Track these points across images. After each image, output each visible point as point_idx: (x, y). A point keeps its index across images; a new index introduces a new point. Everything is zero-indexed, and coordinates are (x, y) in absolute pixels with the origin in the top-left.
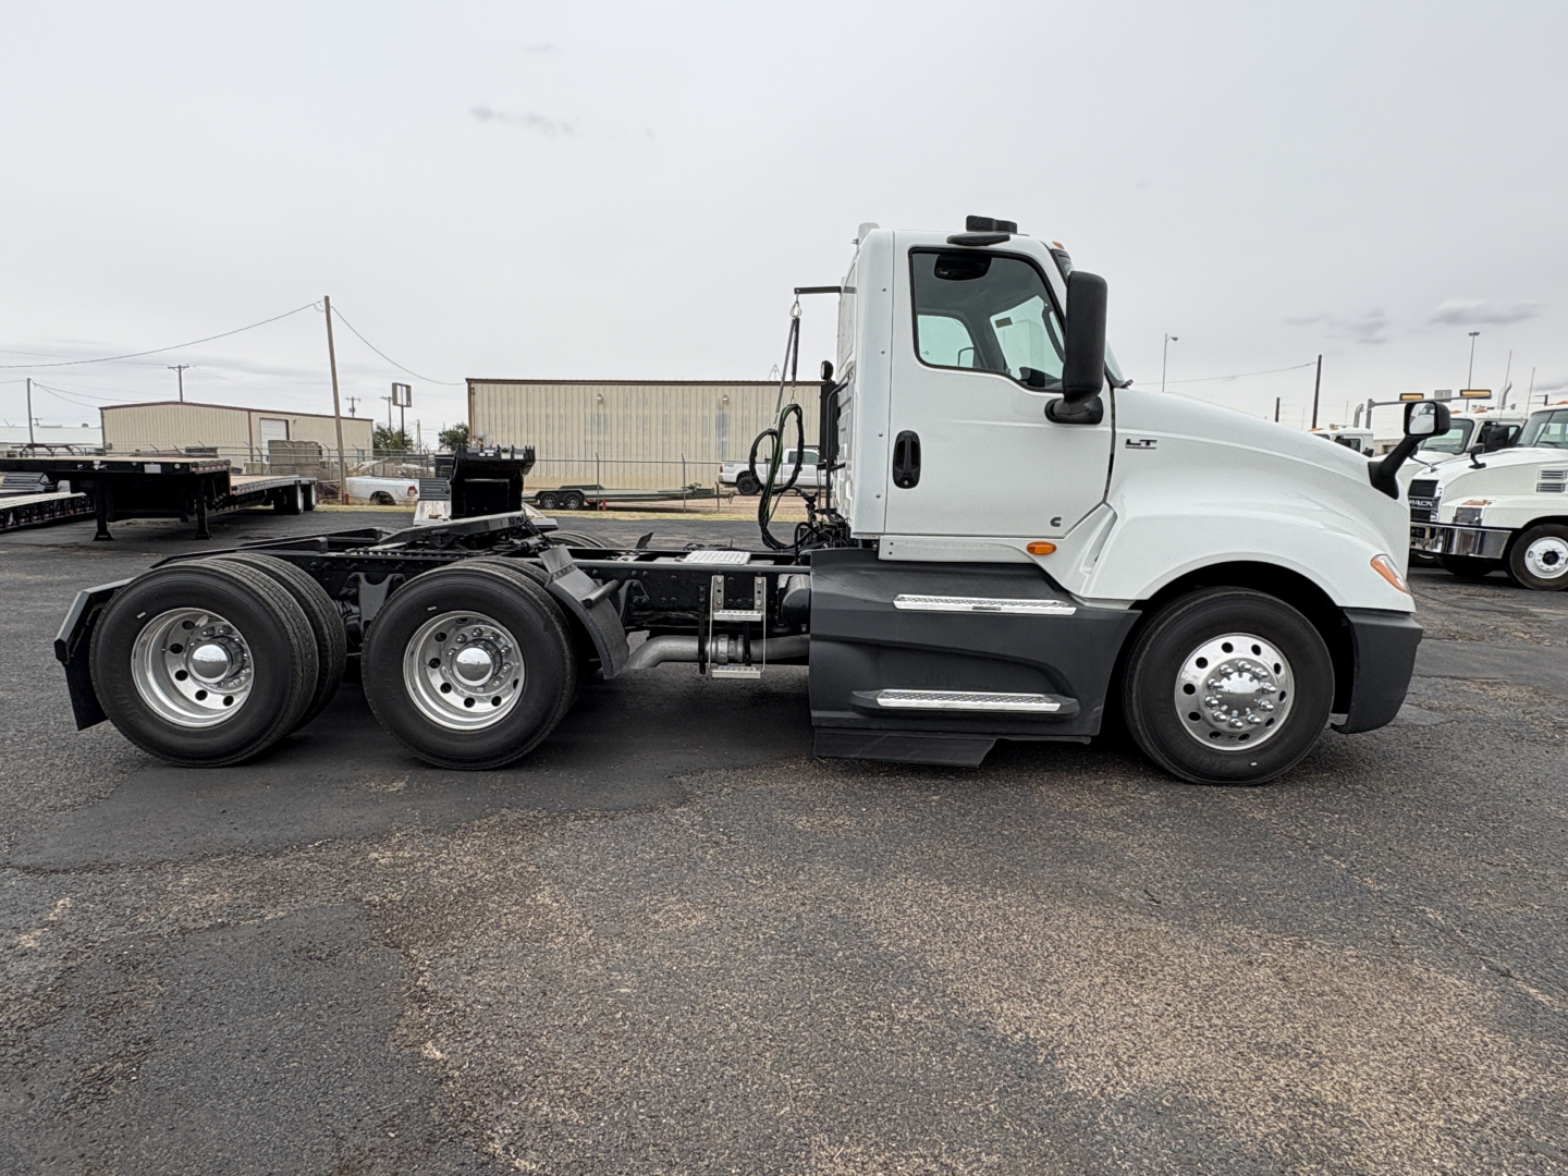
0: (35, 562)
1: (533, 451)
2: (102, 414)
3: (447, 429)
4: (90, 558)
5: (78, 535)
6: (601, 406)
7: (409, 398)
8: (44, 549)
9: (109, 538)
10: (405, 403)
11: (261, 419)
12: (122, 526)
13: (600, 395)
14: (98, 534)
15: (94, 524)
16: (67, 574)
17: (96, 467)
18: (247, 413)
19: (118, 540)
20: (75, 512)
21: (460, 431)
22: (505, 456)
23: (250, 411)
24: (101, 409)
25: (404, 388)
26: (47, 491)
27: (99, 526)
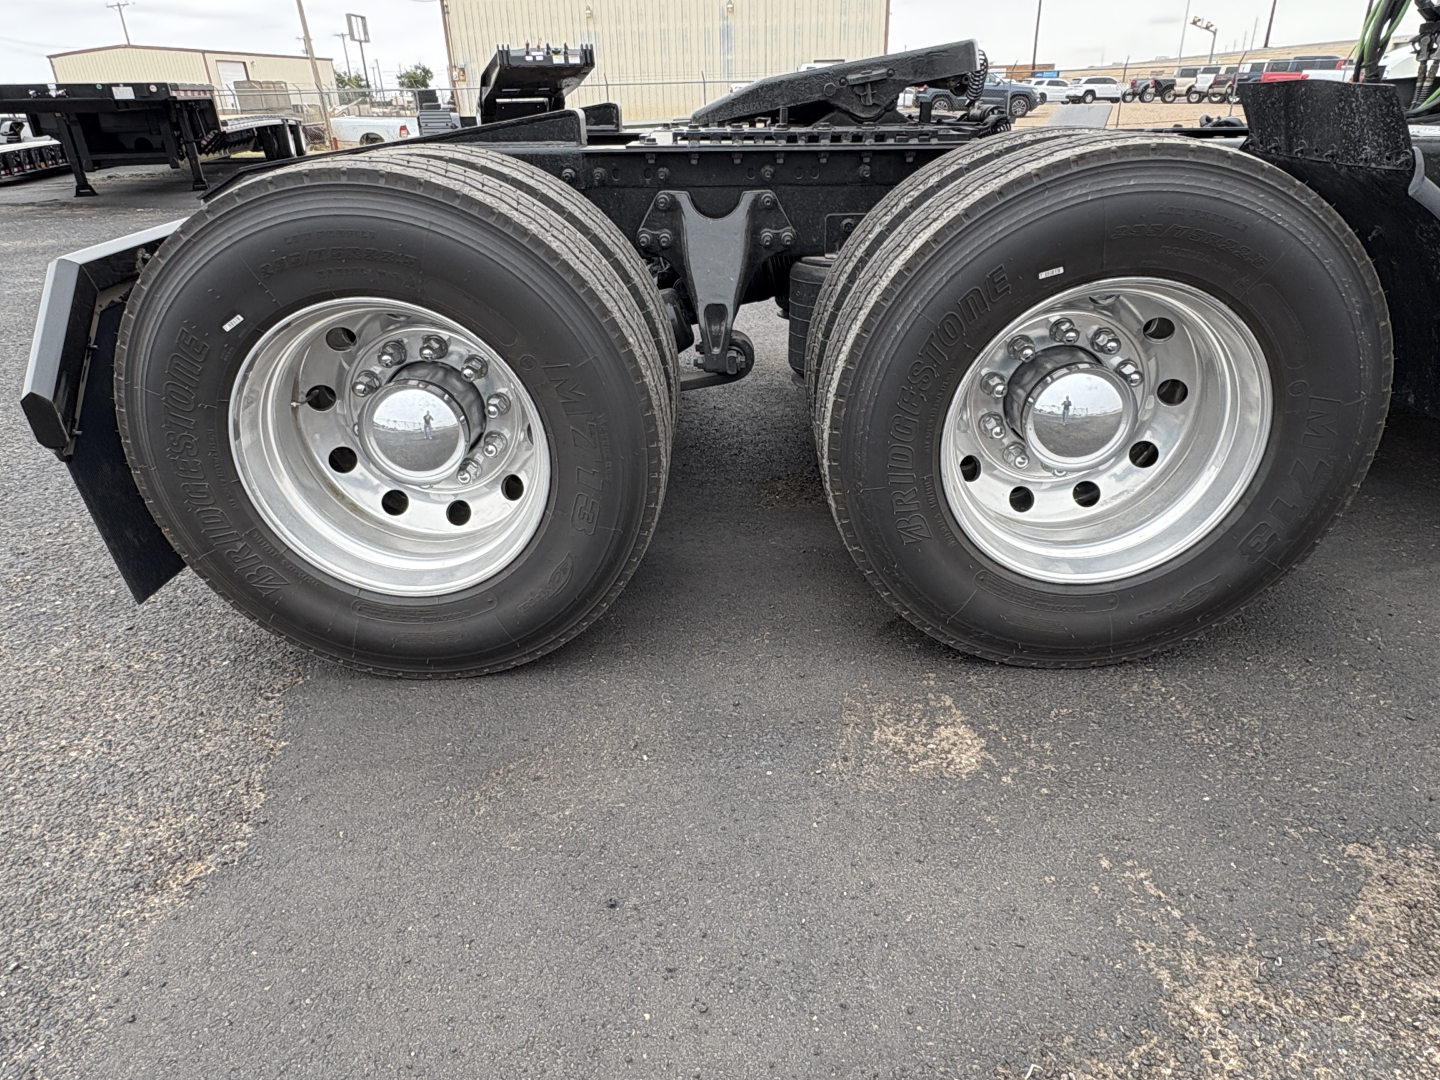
0: (10, 224)
1: (591, 52)
2: (51, 62)
3: (404, 72)
4: (74, 217)
5: (56, 191)
6: (591, 23)
7: (366, 33)
8: (20, 209)
9: (93, 193)
10: (363, 39)
11: (217, 61)
12: (103, 179)
13: (588, 8)
14: (78, 189)
15: (71, 180)
16: (52, 237)
17: (53, 94)
18: (201, 54)
19: (102, 195)
20: (46, 165)
21: (419, 71)
22: (558, 60)
23: (204, 52)
24: (50, 57)
25: (359, 19)
26: (9, 142)
27: (77, 180)
